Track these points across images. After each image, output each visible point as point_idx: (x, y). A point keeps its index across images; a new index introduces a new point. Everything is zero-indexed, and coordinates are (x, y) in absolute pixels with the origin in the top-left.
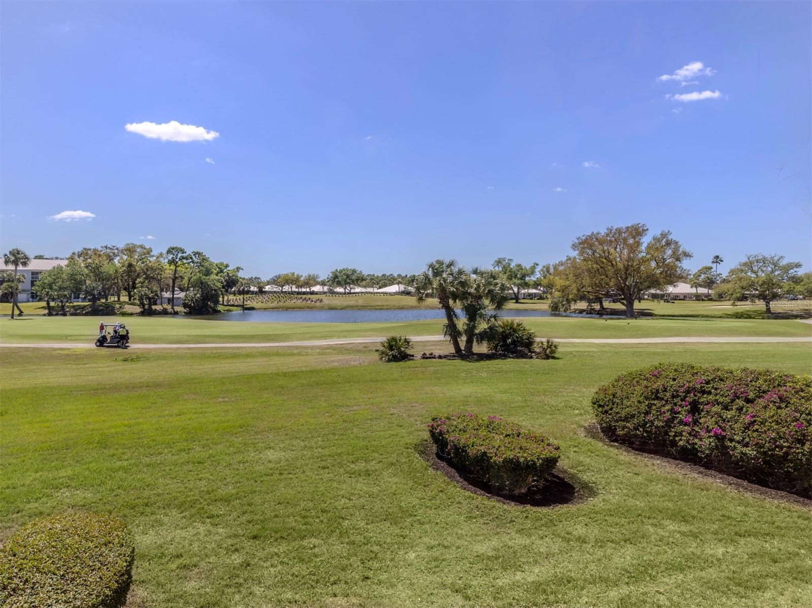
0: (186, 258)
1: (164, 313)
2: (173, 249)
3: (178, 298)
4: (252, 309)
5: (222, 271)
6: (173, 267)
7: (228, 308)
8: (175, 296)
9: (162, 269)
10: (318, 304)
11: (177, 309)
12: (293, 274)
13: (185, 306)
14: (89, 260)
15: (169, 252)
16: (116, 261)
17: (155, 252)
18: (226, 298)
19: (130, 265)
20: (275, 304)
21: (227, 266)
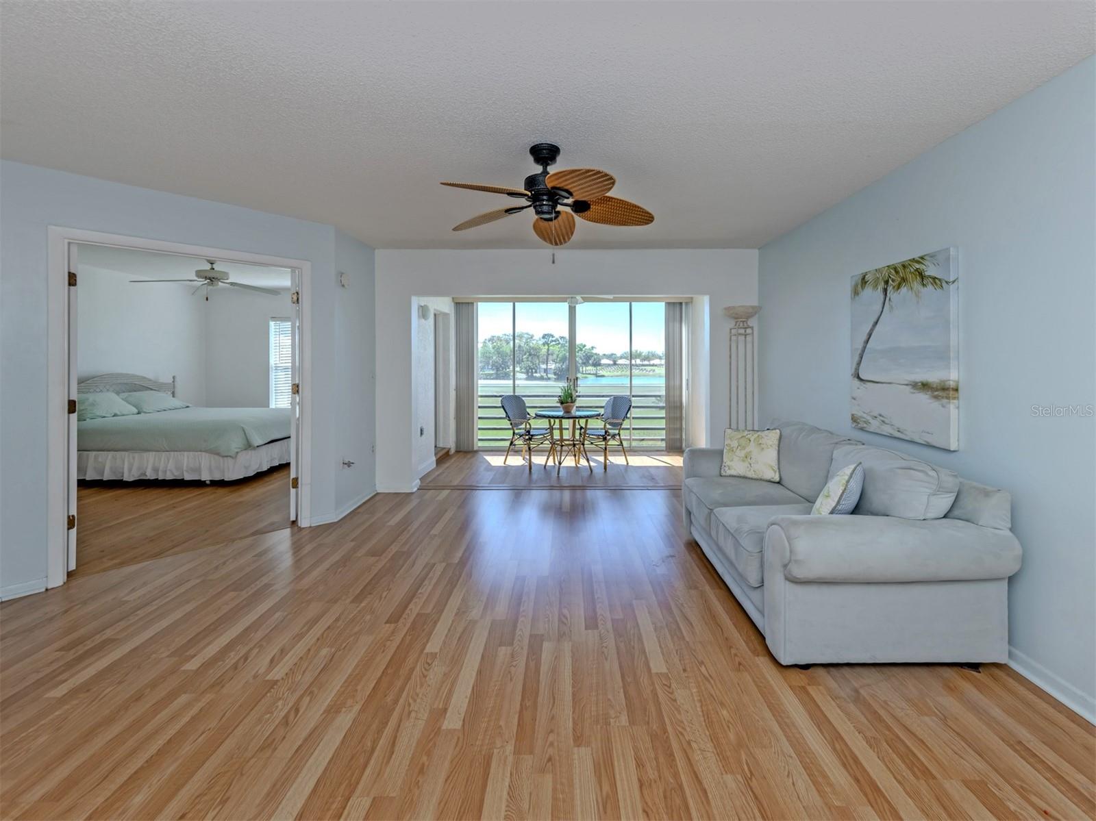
0: (555, 341)
1: (542, 378)
2: (546, 335)
3: (551, 369)
4: (603, 376)
5: (581, 350)
6: (546, 347)
7: (585, 375)
8: (549, 367)
9: (540, 349)
10: (651, 373)
11: (549, 376)
12: (637, 351)
13: (555, 374)
14: (495, 344)
15: (543, 337)
17: (536, 337)
18: (584, 369)
19: (519, 347)
20: (619, 373)
21: (585, 346)
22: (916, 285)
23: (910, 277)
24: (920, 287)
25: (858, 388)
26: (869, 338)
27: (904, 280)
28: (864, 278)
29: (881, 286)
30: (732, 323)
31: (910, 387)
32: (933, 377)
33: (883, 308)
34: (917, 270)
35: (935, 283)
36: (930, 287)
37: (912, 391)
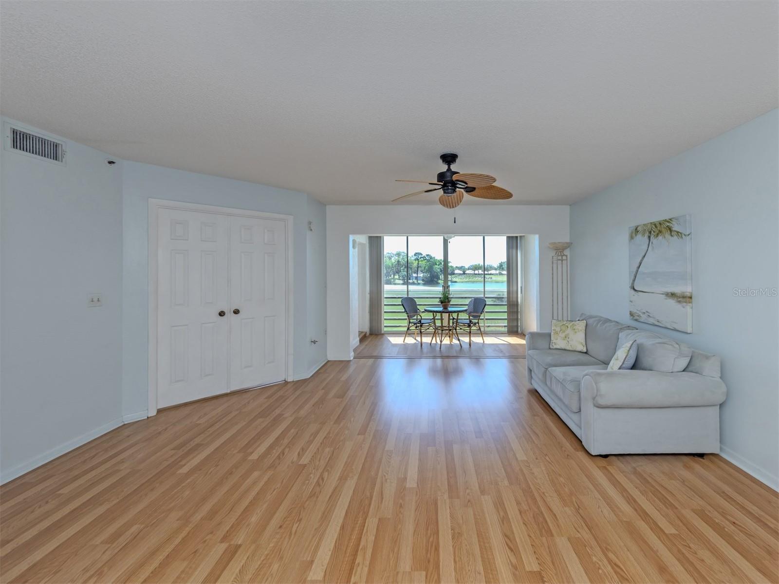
0: (423, 258)
1: (414, 283)
2: (417, 253)
3: (420, 277)
6: (417, 262)
8: (418, 275)
9: (412, 263)
11: (419, 282)
12: (479, 265)
13: (423, 280)
15: (415, 255)
16: (393, 259)
17: (410, 255)
19: (398, 261)
20: (467, 280)
22: (667, 235)
23: (663, 230)
24: (669, 237)
25: (634, 295)
26: (640, 265)
27: (660, 232)
28: (636, 229)
29: (647, 234)
30: (553, 253)
31: (664, 295)
32: (678, 290)
33: (648, 247)
34: (668, 226)
35: (679, 235)
36: (675, 237)
37: (666, 297)
